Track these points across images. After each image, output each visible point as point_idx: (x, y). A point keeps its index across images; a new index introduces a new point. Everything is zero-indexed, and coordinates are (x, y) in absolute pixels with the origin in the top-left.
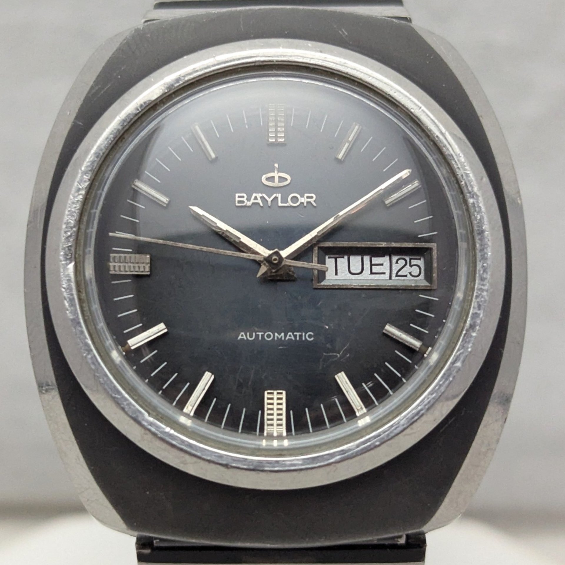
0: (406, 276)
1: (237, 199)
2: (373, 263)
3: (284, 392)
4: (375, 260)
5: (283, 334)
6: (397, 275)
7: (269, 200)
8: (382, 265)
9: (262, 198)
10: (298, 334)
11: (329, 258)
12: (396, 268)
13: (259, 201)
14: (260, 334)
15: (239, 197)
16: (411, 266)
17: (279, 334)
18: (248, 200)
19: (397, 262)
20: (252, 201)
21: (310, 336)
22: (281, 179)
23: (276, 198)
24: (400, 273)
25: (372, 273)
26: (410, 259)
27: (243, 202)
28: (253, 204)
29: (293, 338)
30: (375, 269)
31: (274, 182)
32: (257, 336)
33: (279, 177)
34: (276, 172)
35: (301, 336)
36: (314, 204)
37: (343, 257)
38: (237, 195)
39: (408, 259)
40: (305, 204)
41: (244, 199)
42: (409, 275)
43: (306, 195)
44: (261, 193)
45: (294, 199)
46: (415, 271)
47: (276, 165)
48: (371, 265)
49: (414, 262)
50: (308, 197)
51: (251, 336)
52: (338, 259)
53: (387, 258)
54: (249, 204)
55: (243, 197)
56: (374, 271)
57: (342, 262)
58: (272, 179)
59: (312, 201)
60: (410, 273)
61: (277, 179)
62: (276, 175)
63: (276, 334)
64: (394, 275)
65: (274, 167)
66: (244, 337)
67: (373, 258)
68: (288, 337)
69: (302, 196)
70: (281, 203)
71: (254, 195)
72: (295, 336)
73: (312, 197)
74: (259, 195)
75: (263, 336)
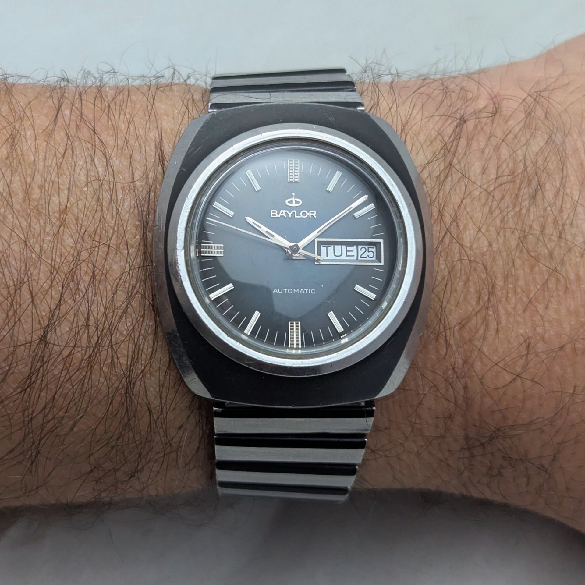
0: (366, 257)
1: (272, 213)
2: (348, 250)
3: (299, 323)
4: (349, 248)
5: (298, 290)
6: (361, 257)
7: (290, 214)
8: (352, 251)
9: (286, 213)
10: (306, 290)
11: (323, 247)
12: (360, 253)
13: (284, 215)
14: (285, 290)
15: (273, 212)
16: (369, 252)
17: (296, 290)
18: (278, 214)
19: (361, 250)
20: (280, 214)
21: (313, 291)
22: (297, 202)
23: (294, 213)
24: (362, 256)
25: (347, 256)
26: (368, 248)
27: (275, 215)
28: (281, 216)
29: (303, 292)
30: (349, 253)
31: (292, 203)
32: (284, 291)
33: (296, 201)
34: (293, 198)
35: (308, 291)
36: (315, 217)
37: (331, 247)
38: (272, 211)
39: (367, 247)
40: (310, 217)
41: (276, 214)
42: (367, 257)
43: (311, 211)
44: (286, 210)
45: (304, 214)
46: (371, 254)
47: (294, 194)
48: (347, 251)
49: (370, 250)
50: (312, 213)
51: (280, 291)
52: (328, 248)
53: (355, 247)
54: (279, 216)
55: (275, 212)
56: (348, 254)
57: (331, 249)
58: (291, 202)
59: (314, 215)
60: (368, 256)
61: (294, 202)
62: (293, 199)
63: (294, 290)
64: (359, 257)
65: (292, 195)
66: (277, 291)
67: (348, 247)
68: (301, 292)
69: (308, 212)
70: (297, 215)
71: (281, 211)
72: (305, 291)
73: (314, 213)
74: (284, 211)
75: (287, 291)
